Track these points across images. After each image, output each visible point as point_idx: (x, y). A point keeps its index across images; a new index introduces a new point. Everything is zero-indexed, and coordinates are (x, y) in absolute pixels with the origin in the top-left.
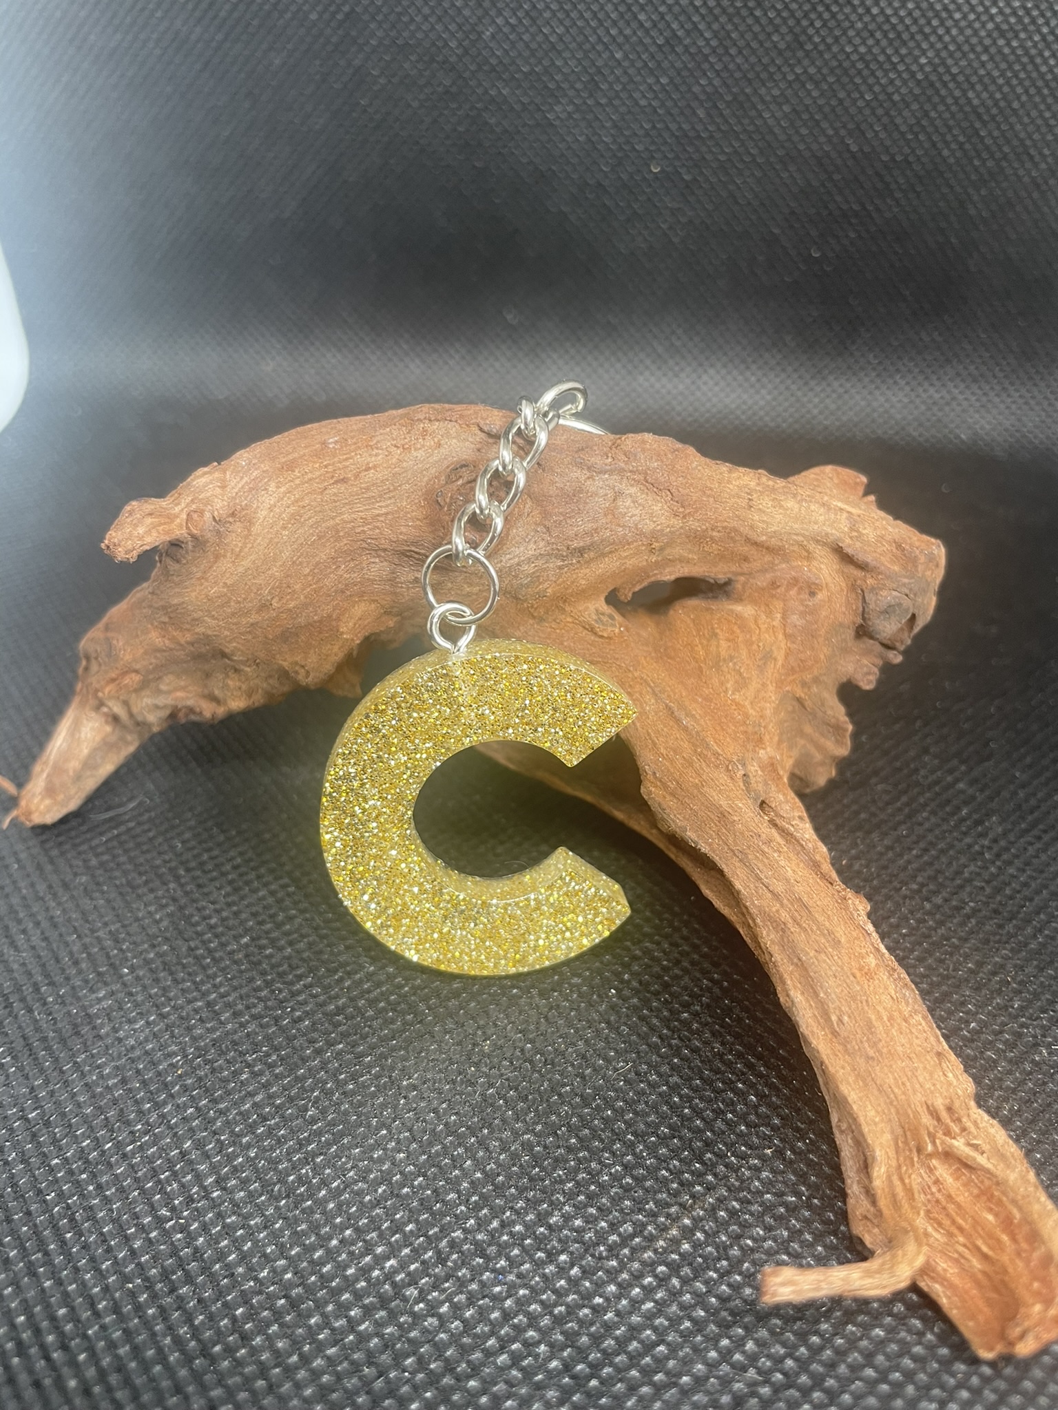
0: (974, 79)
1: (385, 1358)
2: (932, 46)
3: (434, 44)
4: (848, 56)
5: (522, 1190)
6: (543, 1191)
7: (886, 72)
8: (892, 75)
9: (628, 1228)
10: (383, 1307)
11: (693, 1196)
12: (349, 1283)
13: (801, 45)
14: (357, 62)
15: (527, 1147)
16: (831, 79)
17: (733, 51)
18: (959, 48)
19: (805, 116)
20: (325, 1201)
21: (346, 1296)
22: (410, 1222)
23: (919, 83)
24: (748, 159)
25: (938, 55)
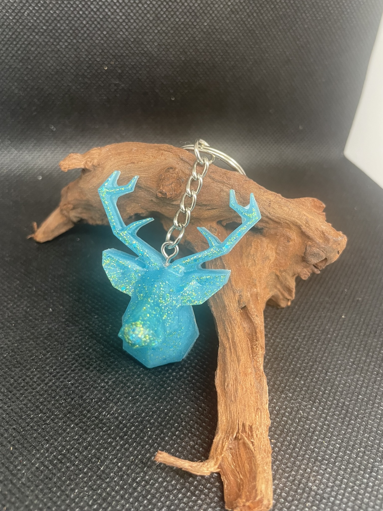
0: (224, 31)
2: (208, 18)
8: (194, 30)
17: (132, 21)
18: (218, 19)
23: (204, 33)
24: (143, 64)
25: (210, 22)
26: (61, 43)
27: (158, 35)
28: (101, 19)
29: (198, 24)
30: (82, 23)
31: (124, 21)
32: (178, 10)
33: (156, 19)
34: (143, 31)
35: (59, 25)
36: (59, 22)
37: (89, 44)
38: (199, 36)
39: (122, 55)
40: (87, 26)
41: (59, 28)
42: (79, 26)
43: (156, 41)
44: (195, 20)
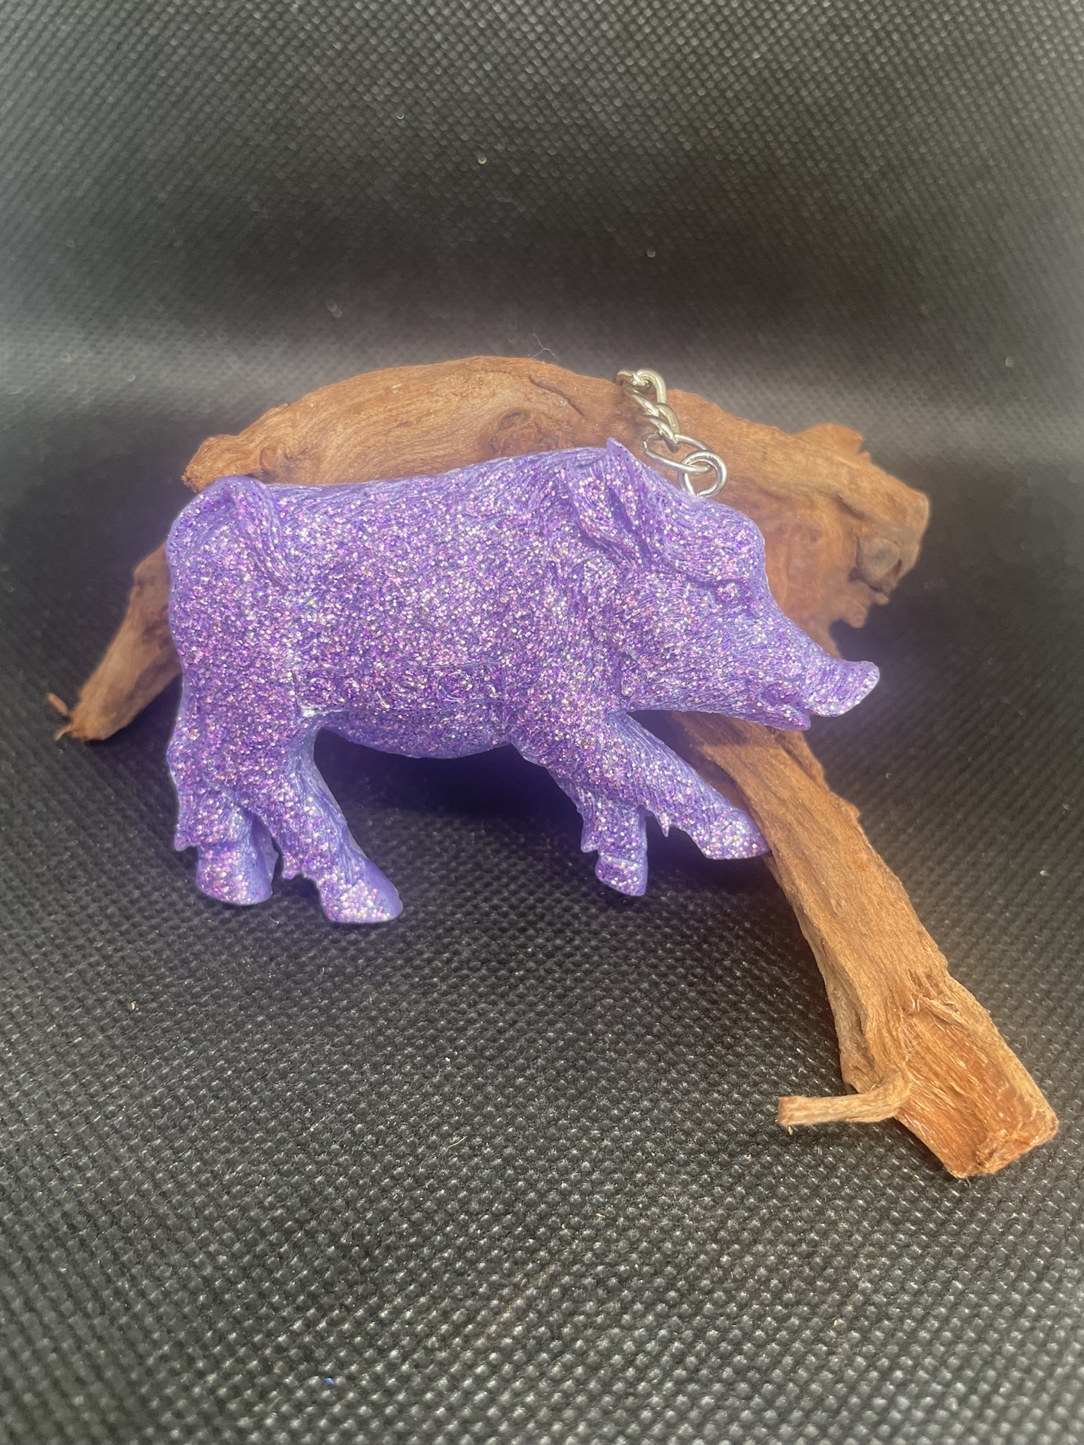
0: (807, 76)
2: (765, 40)
4: (679, 50)
5: (351, 1285)
6: (374, 1283)
7: (719, 67)
8: (725, 70)
9: (460, 1315)
10: (205, 1425)
11: (527, 1275)
12: (169, 1403)
13: (631, 37)
14: (153, 31)
17: (559, 39)
18: (792, 42)
19: (638, 111)
23: (751, 79)
24: (579, 154)
25: (770, 50)
26: (375, 90)
27: (627, 78)
28: (482, 31)
29: (735, 55)
30: (431, 38)
31: (539, 38)
32: (683, 17)
33: (624, 35)
34: (586, 67)
35: (373, 41)
36: (374, 32)
37: (444, 95)
38: (737, 87)
39: (526, 128)
40: (445, 46)
41: (375, 50)
42: (424, 45)
43: (618, 95)
44: (729, 45)
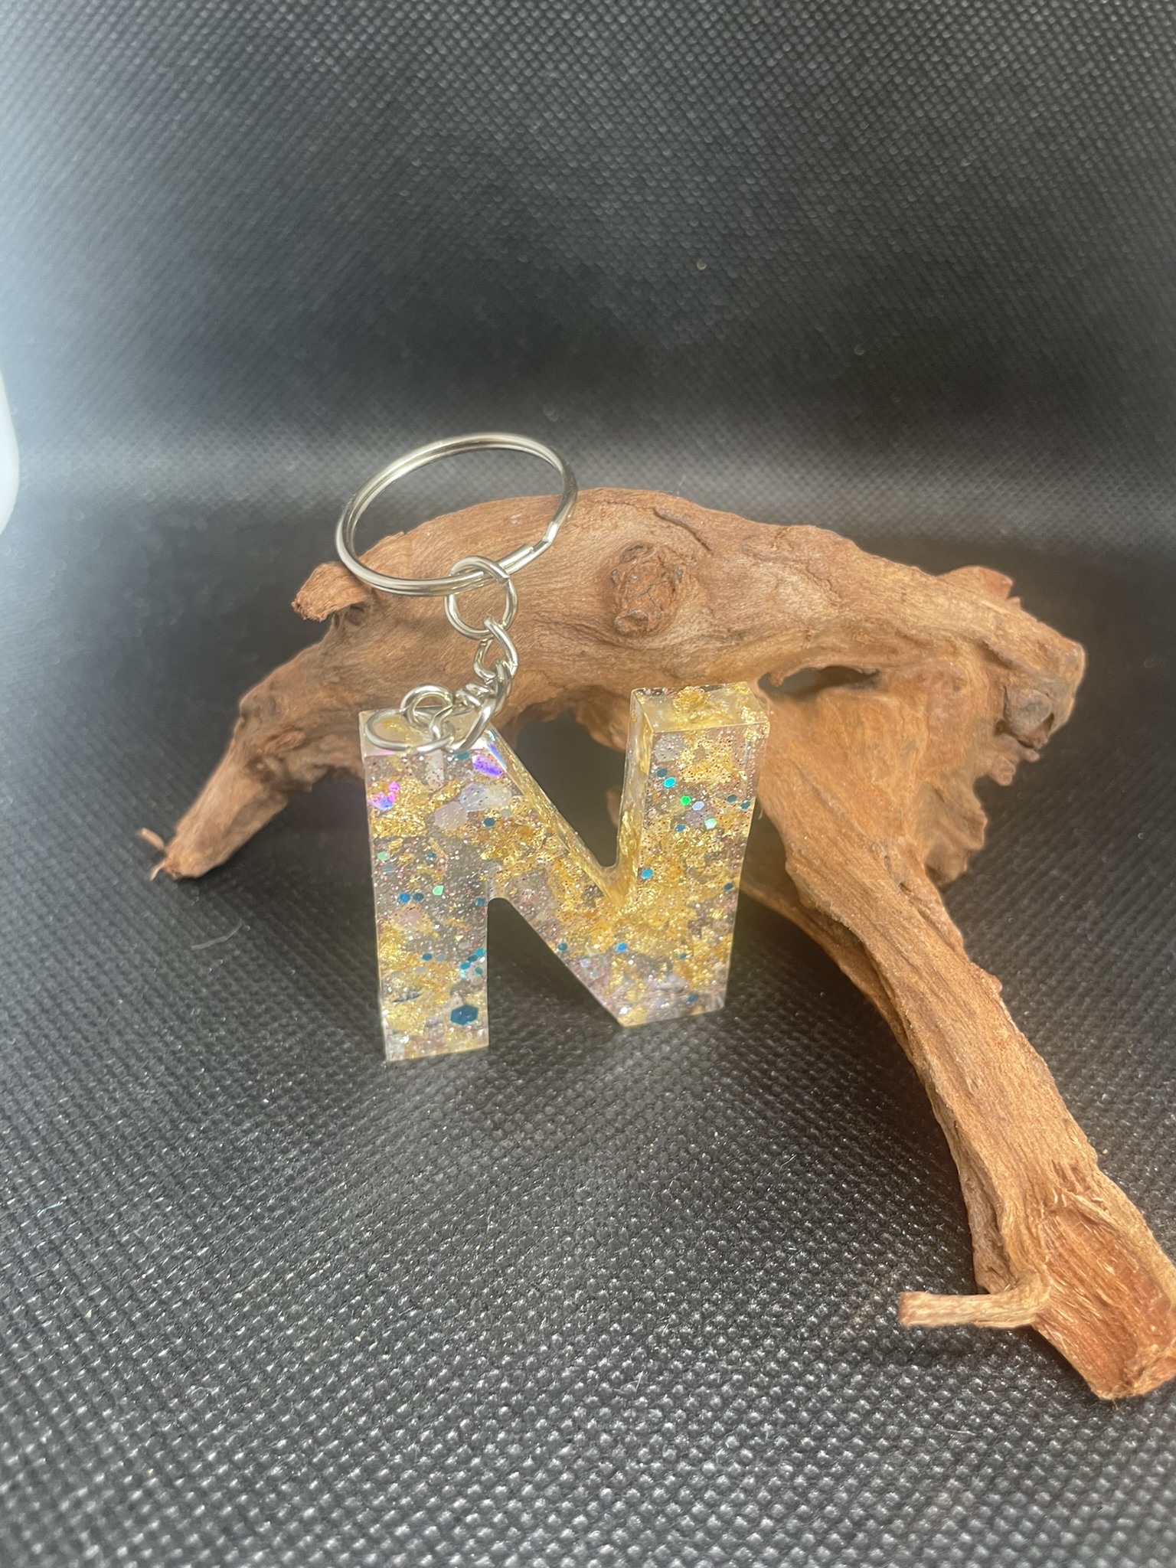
0: (1014, 182)
1: (619, 1452)
2: (974, 149)
3: (478, 137)
4: (892, 159)
5: (715, 1283)
6: (735, 1282)
7: (929, 174)
8: (935, 177)
9: (823, 1308)
10: (604, 1405)
11: (878, 1274)
12: (566, 1386)
13: (847, 147)
14: (397, 152)
15: (712, 1242)
16: (876, 181)
17: (780, 152)
18: (1000, 150)
19: (850, 217)
20: (524, 1310)
21: (566, 1398)
22: (612, 1322)
23: (961, 185)
24: (793, 258)
25: (979, 158)
26: (606, 205)
27: (841, 186)
29: (945, 164)
32: (897, 128)
33: (840, 147)
34: (804, 177)
35: (607, 159)
36: (608, 151)
37: (670, 207)
38: (946, 193)
39: (744, 234)
40: (673, 162)
41: (607, 167)
42: (654, 162)
43: (832, 202)
44: (940, 155)
